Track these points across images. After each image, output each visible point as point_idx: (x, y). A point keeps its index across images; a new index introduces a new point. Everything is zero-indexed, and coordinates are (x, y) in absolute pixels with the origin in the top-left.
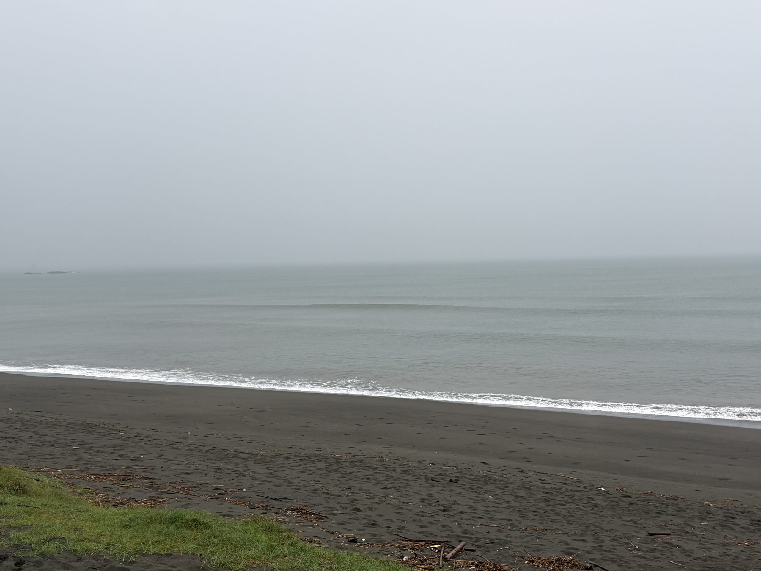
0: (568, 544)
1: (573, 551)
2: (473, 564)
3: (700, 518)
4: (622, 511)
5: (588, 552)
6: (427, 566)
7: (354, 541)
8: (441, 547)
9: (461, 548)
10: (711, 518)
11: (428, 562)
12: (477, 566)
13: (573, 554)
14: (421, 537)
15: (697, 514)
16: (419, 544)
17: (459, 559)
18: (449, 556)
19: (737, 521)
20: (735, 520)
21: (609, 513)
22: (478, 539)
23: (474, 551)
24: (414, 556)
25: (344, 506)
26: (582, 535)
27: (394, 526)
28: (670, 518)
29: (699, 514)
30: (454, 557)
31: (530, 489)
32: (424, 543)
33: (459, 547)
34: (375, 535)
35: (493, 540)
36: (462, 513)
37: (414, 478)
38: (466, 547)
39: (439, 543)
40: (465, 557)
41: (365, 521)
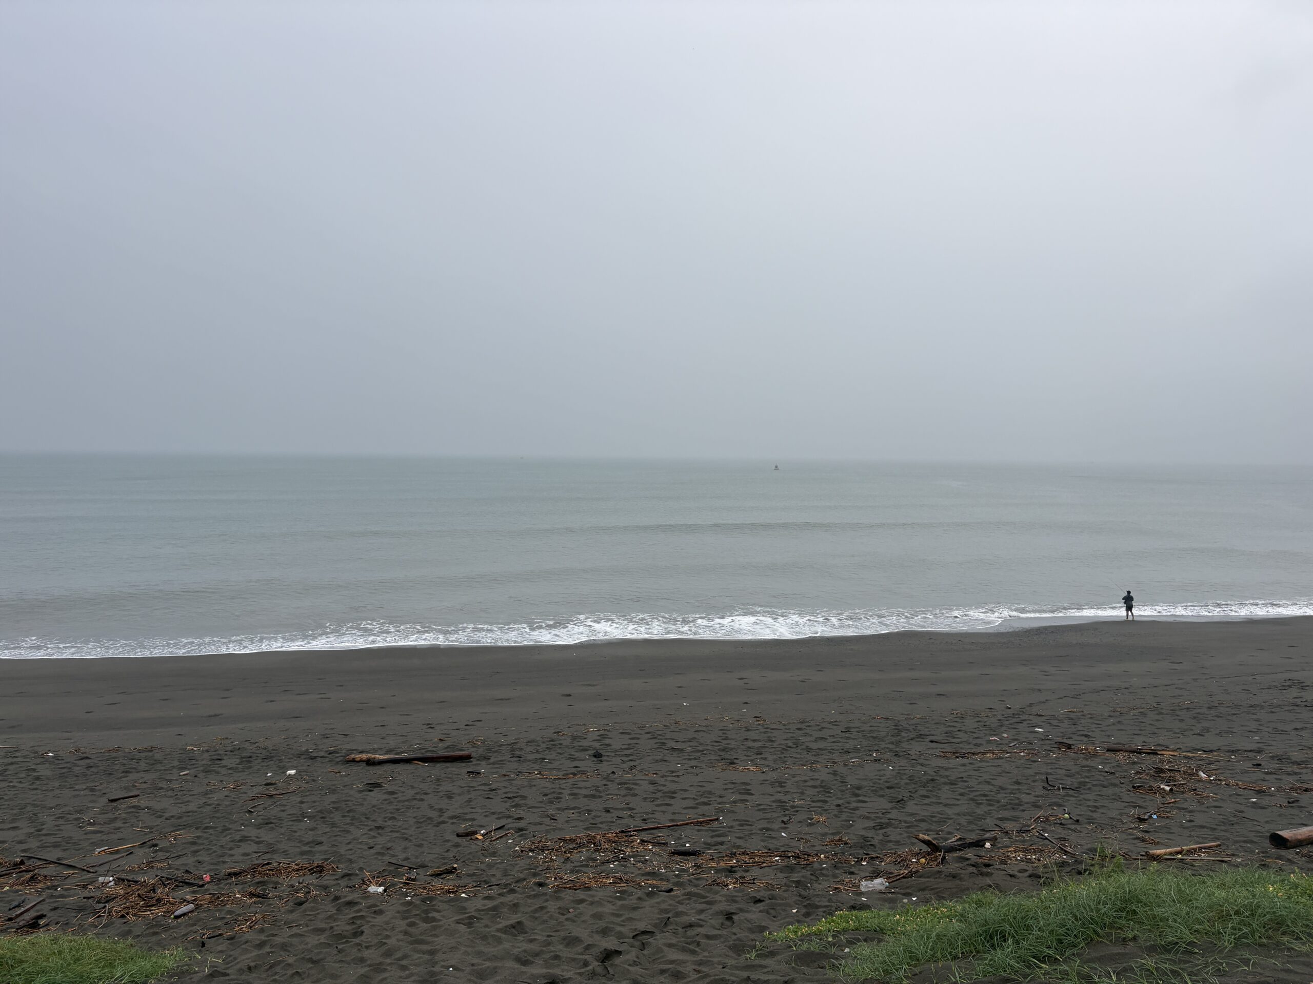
3: (180, 768)
4: (75, 779)
5: (20, 842)
10: (193, 764)
15: (176, 763)
19: (224, 763)
20: (222, 762)
21: (57, 784)
28: (142, 774)
29: (179, 763)
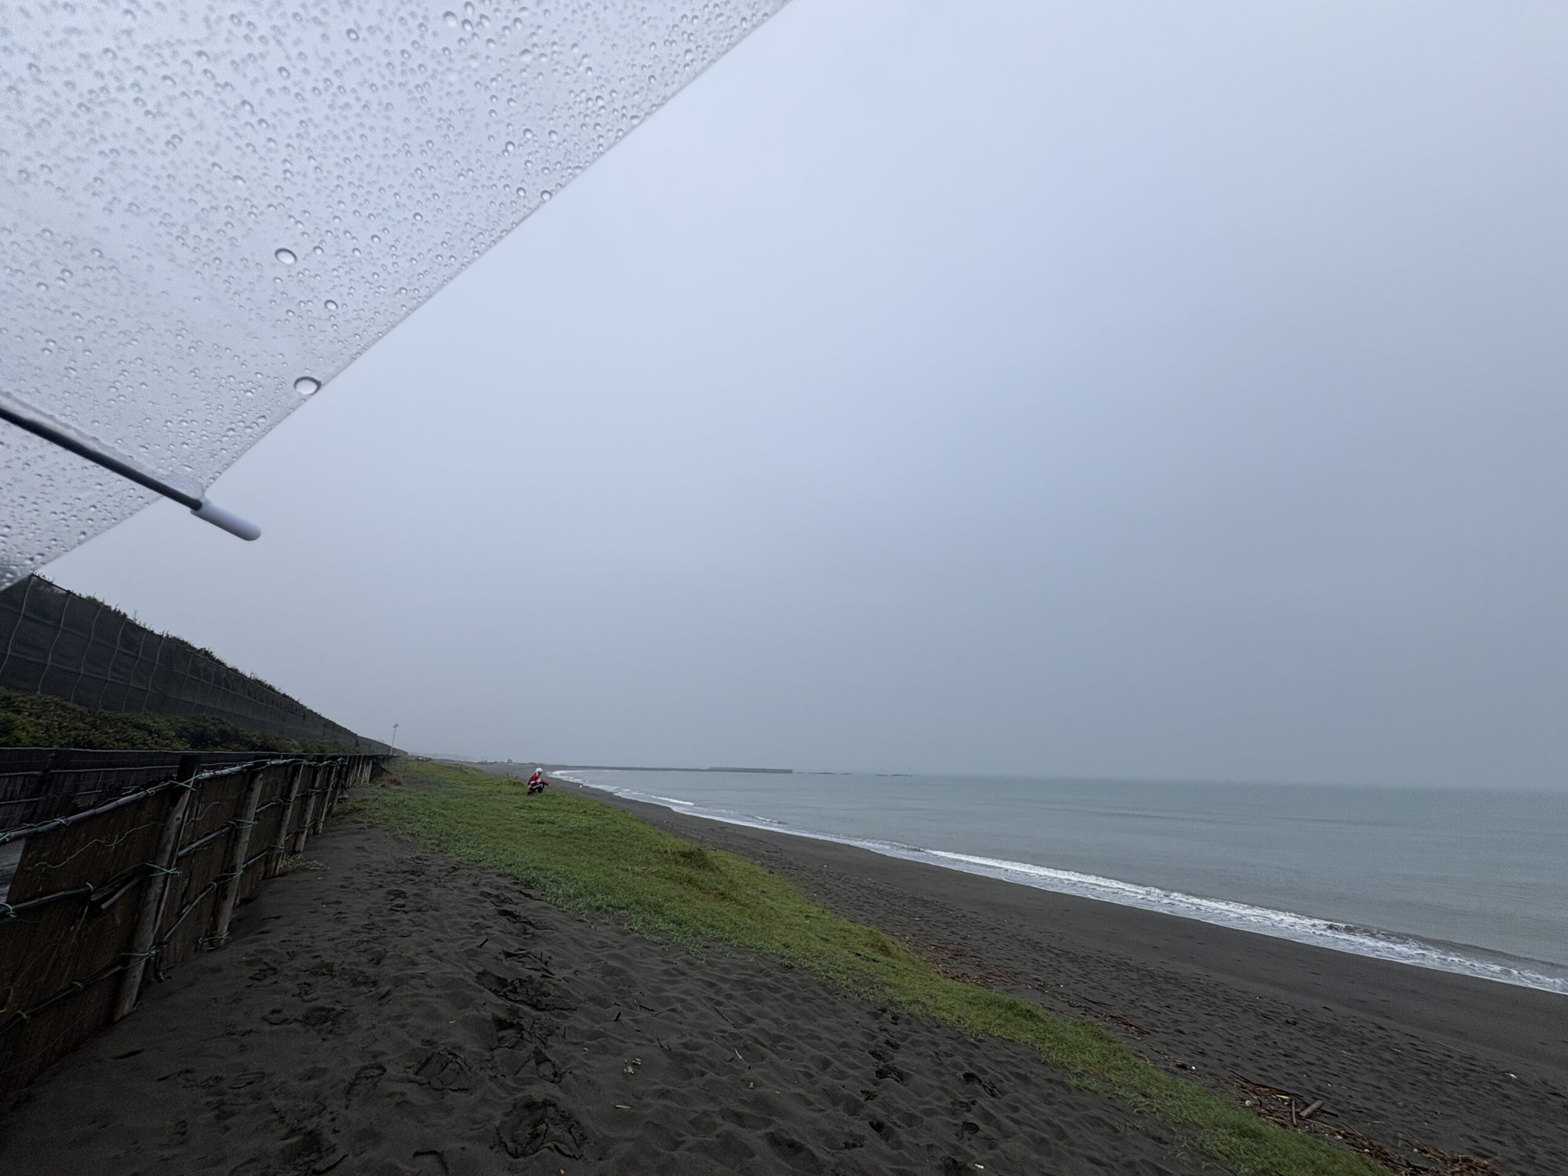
0: (1476, 1142)
1: (1491, 1155)
2: (1340, 1134)
6: (1278, 1120)
7: (1183, 1067)
8: (1291, 1100)
9: (1319, 1109)
11: (1278, 1115)
12: (1344, 1136)
13: (1489, 1157)
14: (1263, 1081)
16: (1261, 1089)
17: (1318, 1121)
18: (1304, 1114)
22: (1338, 1103)
23: (1336, 1116)
24: (1259, 1103)
25: (1167, 1025)
26: (1496, 1134)
27: (1228, 1060)
30: (1310, 1116)
31: (1398, 1054)
32: (1267, 1090)
33: (1314, 1106)
34: (1205, 1066)
35: (1359, 1108)
36: (1309, 1063)
37: (1240, 1009)
38: (1323, 1108)
39: (1287, 1094)
40: (1326, 1120)
41: (1191, 1047)
